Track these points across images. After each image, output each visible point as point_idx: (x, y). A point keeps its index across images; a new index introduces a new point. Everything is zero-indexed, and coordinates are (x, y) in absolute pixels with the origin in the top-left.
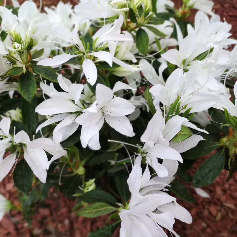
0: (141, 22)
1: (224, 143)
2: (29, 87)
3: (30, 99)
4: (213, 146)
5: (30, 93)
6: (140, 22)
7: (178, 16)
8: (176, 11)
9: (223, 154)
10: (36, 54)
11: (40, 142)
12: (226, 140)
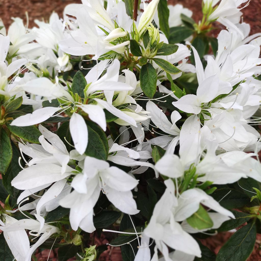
0: (147, 55)
1: (254, 214)
2: (3, 152)
3: (4, 168)
4: (241, 217)
5: (5, 160)
6: (145, 55)
7: (197, 32)
8: (195, 25)
9: (253, 228)
10: (13, 105)
11: (19, 225)
12: (257, 210)
